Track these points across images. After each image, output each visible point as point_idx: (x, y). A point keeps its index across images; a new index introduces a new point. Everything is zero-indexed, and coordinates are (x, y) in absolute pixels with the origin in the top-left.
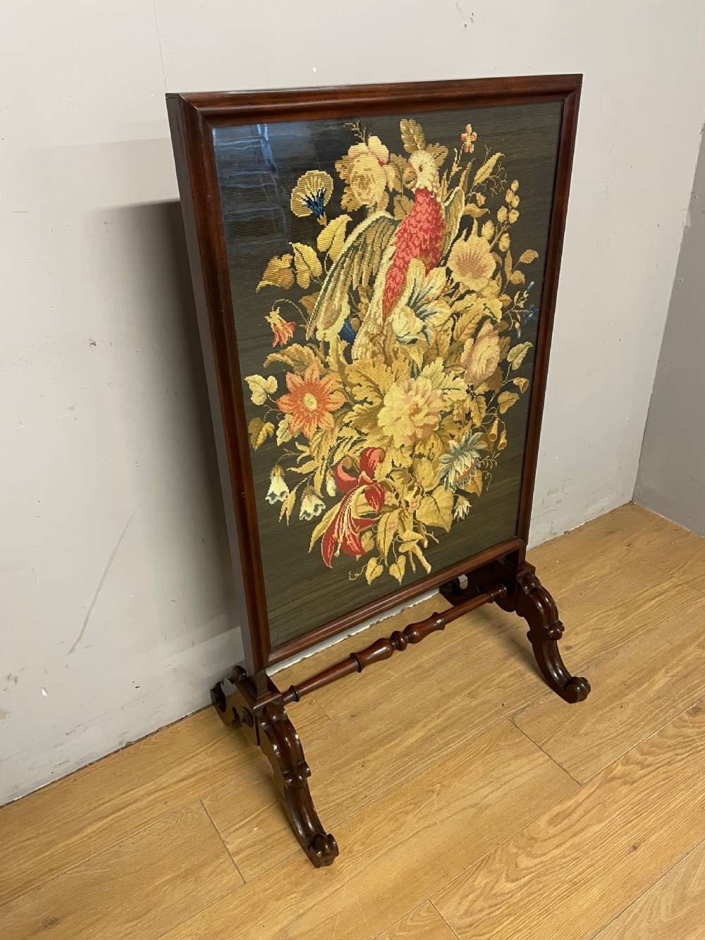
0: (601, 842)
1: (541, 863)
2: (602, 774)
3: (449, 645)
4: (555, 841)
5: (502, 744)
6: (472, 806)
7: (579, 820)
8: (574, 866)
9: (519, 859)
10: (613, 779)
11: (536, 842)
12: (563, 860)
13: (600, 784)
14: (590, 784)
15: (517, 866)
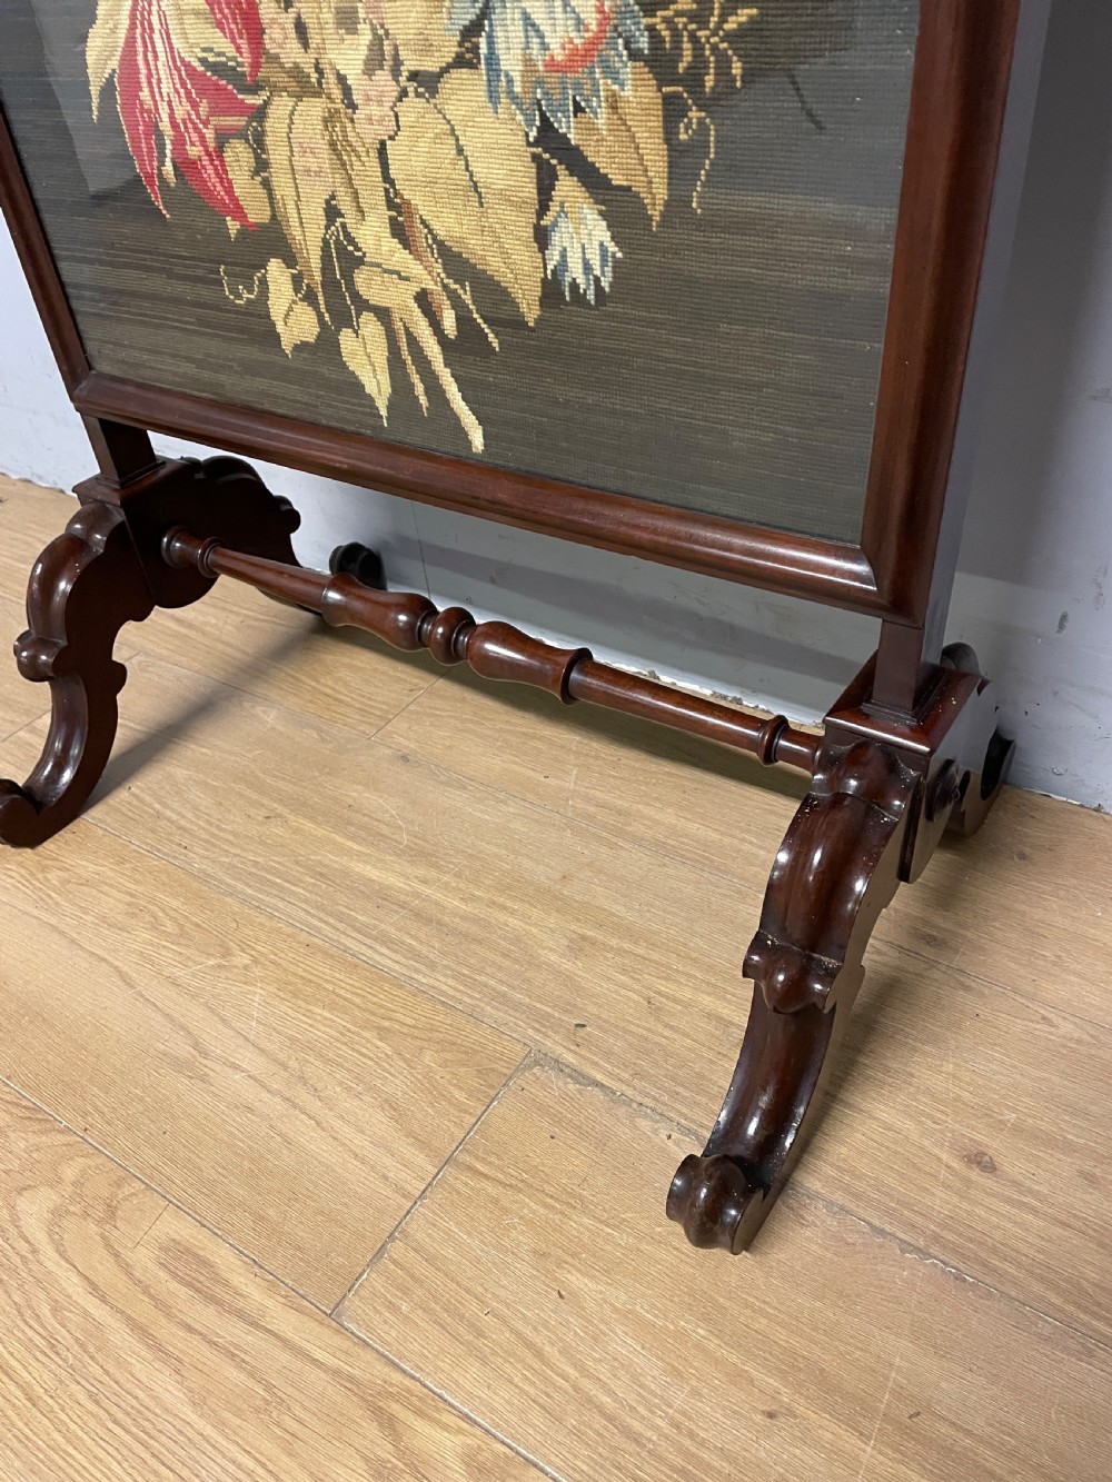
0: (120, 1416)
1: (34, 1251)
2: (397, 1377)
3: (746, 847)
4: (106, 1273)
5: (428, 1058)
6: (196, 1045)
7: (190, 1329)
8: (29, 1345)
9: (44, 1192)
10: (389, 1424)
11: (100, 1222)
12: (45, 1310)
13: (351, 1379)
14: (346, 1344)
15: (21, 1191)
